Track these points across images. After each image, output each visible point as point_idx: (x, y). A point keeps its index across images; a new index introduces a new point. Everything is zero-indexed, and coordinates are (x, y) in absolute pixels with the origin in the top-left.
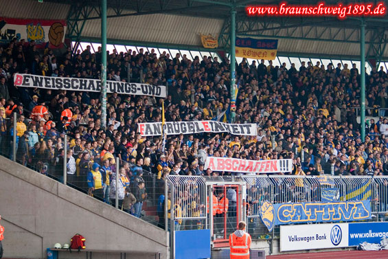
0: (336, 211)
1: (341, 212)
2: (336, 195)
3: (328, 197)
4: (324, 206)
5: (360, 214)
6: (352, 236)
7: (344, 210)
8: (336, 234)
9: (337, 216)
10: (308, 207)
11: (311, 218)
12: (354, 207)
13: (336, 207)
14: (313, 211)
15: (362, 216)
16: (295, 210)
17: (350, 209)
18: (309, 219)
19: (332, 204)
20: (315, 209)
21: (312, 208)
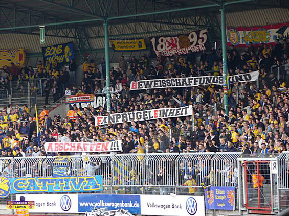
0: (66, 184)
1: (71, 185)
2: (67, 171)
3: (59, 173)
4: (55, 180)
5: (91, 187)
6: (82, 204)
7: (75, 183)
8: (66, 202)
9: (67, 188)
10: (40, 181)
11: (42, 189)
12: (86, 181)
13: (67, 180)
14: (44, 183)
15: (92, 188)
16: (29, 183)
17: (80, 182)
18: (41, 190)
19: (63, 178)
20: (47, 182)
21: (44, 181)
